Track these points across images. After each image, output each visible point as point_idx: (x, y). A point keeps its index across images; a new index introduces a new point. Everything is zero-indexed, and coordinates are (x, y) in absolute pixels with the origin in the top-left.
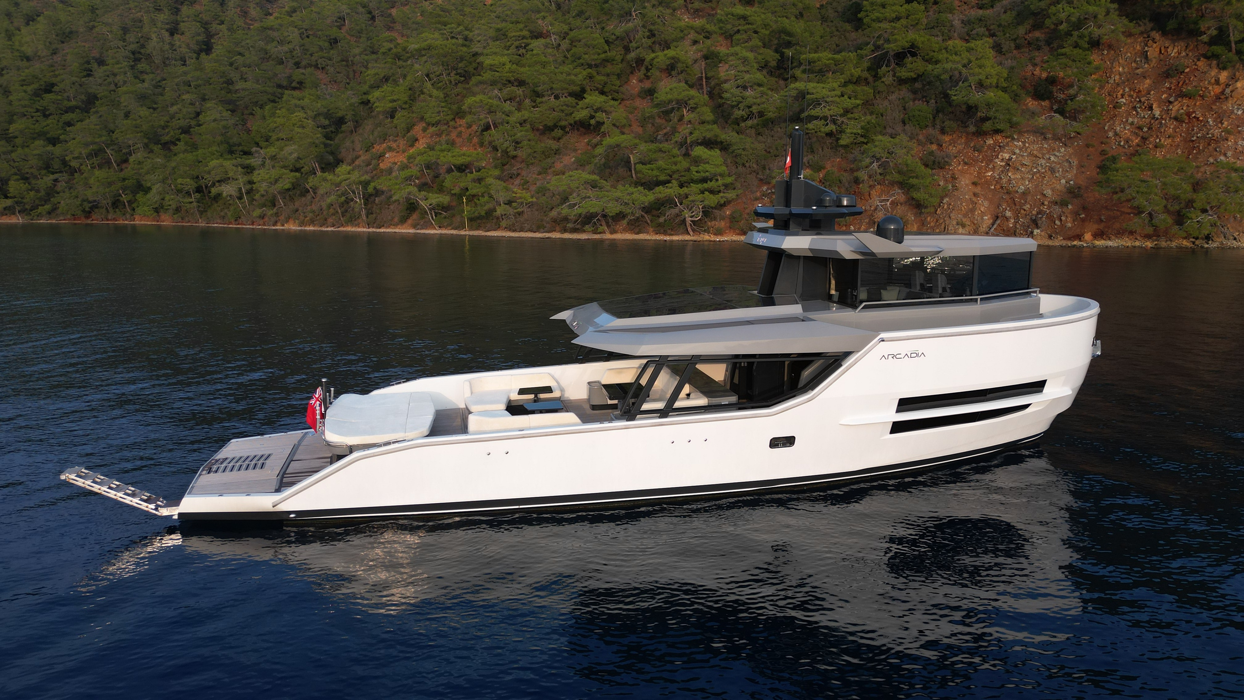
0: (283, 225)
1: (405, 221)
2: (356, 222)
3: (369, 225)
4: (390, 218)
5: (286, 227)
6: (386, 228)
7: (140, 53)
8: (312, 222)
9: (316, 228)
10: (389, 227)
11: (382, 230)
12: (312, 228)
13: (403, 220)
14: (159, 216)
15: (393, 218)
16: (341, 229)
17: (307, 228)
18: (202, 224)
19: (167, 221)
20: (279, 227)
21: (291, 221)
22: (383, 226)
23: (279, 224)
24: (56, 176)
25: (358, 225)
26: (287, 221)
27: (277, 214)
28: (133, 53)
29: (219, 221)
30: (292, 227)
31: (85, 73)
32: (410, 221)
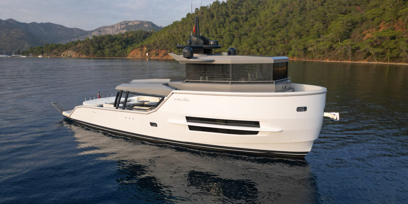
0: (325, 60)
1: (366, 59)
2: (348, 59)
3: (352, 60)
4: (360, 58)
5: (326, 61)
6: (358, 61)
7: (303, 8)
8: (334, 59)
9: (335, 61)
10: (359, 61)
11: (356, 62)
12: (333, 61)
13: (365, 58)
14: (293, 58)
15: (361, 58)
16: (343, 62)
17: (332, 61)
18: (304, 60)
19: (295, 59)
20: (324, 61)
21: (328, 59)
22: (357, 61)
23: (324, 60)
24: (272, 46)
25: (348, 60)
26: (326, 59)
27: (324, 57)
28: (301, 8)
29: (308, 59)
30: (328, 61)
31: (287, 16)
32: (367, 59)
